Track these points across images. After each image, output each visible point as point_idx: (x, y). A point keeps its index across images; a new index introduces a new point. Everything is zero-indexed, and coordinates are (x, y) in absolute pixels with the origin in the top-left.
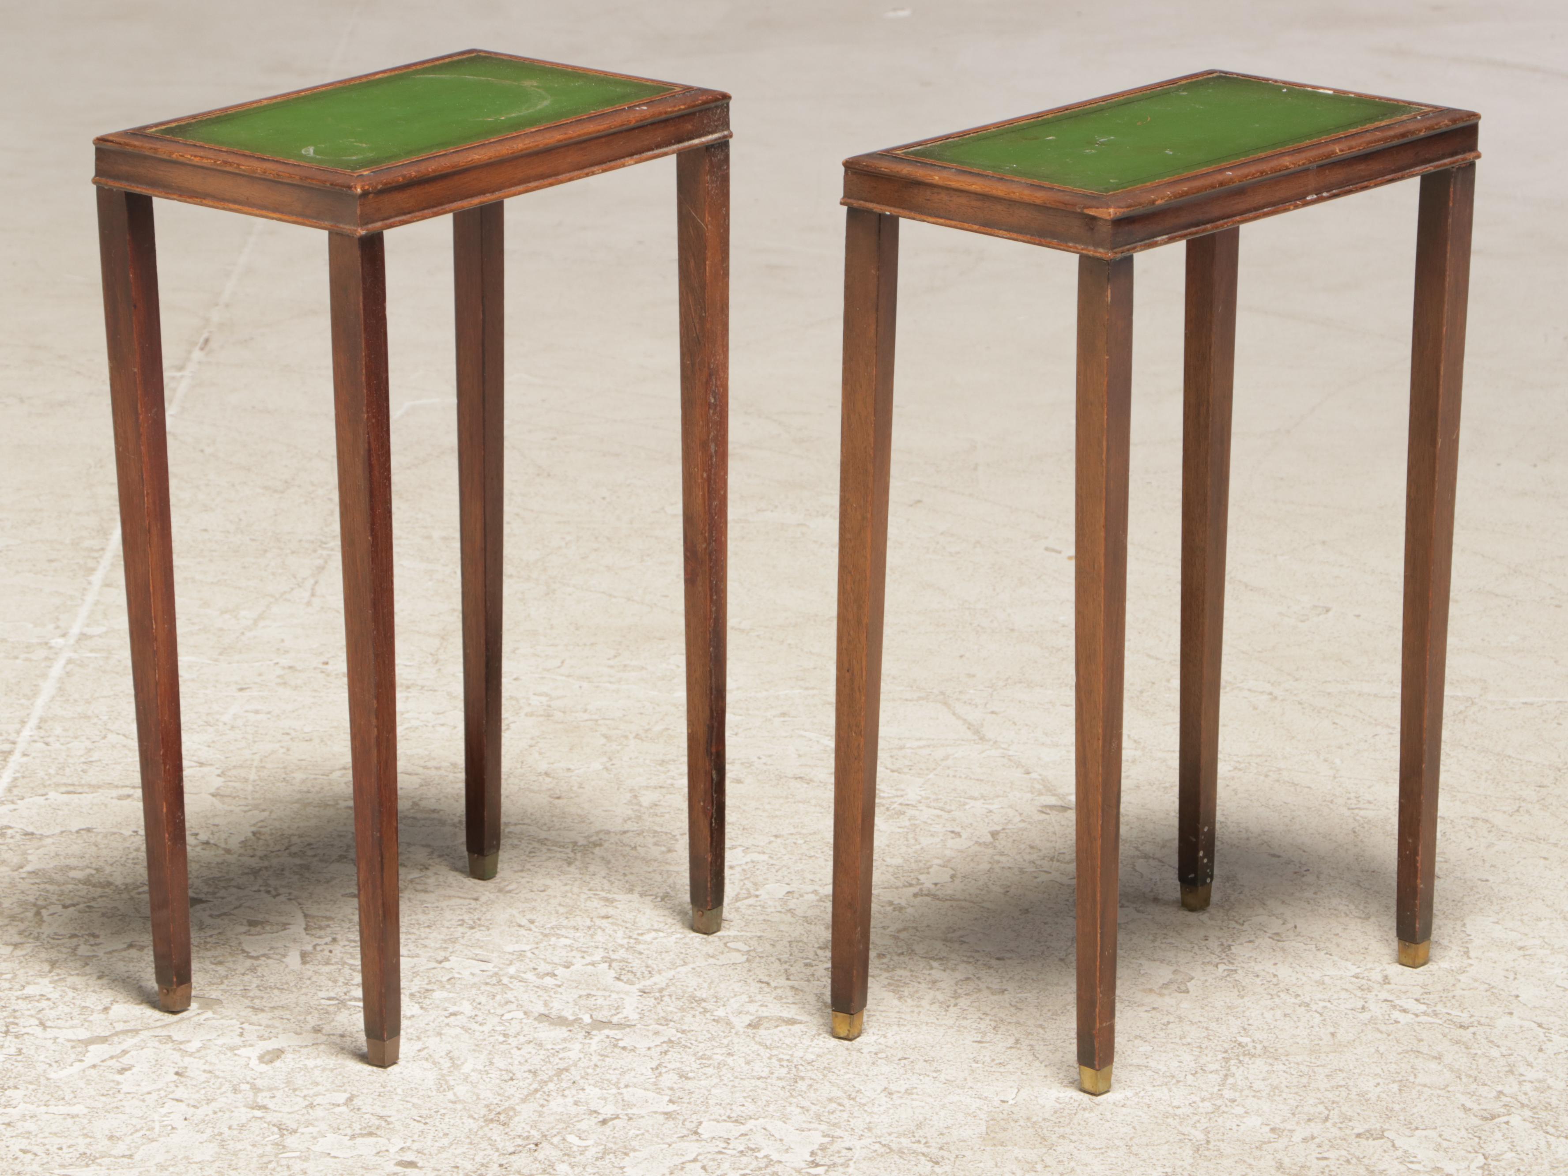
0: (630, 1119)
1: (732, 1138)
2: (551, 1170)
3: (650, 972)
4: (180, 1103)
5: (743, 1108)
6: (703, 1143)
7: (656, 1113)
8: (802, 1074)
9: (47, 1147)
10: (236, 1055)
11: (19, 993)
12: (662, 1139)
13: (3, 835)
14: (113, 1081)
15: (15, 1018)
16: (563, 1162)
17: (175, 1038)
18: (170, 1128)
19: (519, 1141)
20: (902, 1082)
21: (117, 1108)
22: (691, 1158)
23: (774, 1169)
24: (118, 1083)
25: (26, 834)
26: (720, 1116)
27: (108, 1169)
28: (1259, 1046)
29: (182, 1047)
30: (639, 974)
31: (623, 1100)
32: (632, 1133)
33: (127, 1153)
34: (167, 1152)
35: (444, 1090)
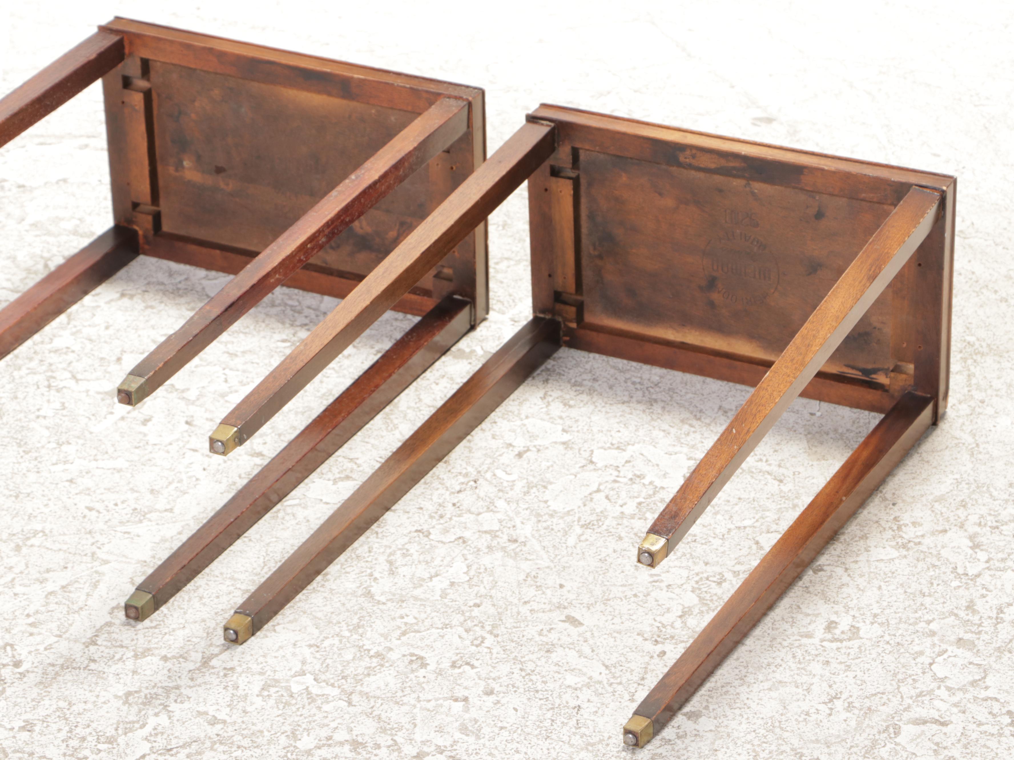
0: (539, 450)
1: (620, 465)
2: (493, 507)
3: (514, 301)
4: (196, 453)
5: (620, 434)
6: (600, 472)
7: (556, 443)
8: (654, 396)
9: (106, 503)
10: (227, 401)
11: (49, 346)
12: (568, 470)
13: (2, 188)
14: (140, 433)
15: (52, 371)
16: (500, 498)
17: (177, 386)
18: (194, 479)
19: (461, 479)
20: (730, 399)
21: (150, 460)
22: (595, 489)
23: (661, 496)
24: (145, 435)
25: (20, 186)
26: (605, 443)
27: (157, 524)
28: (984, 345)
29: (185, 395)
30: (506, 304)
31: (528, 432)
32: (544, 464)
33: (168, 507)
34: (198, 504)
35: (392, 430)
